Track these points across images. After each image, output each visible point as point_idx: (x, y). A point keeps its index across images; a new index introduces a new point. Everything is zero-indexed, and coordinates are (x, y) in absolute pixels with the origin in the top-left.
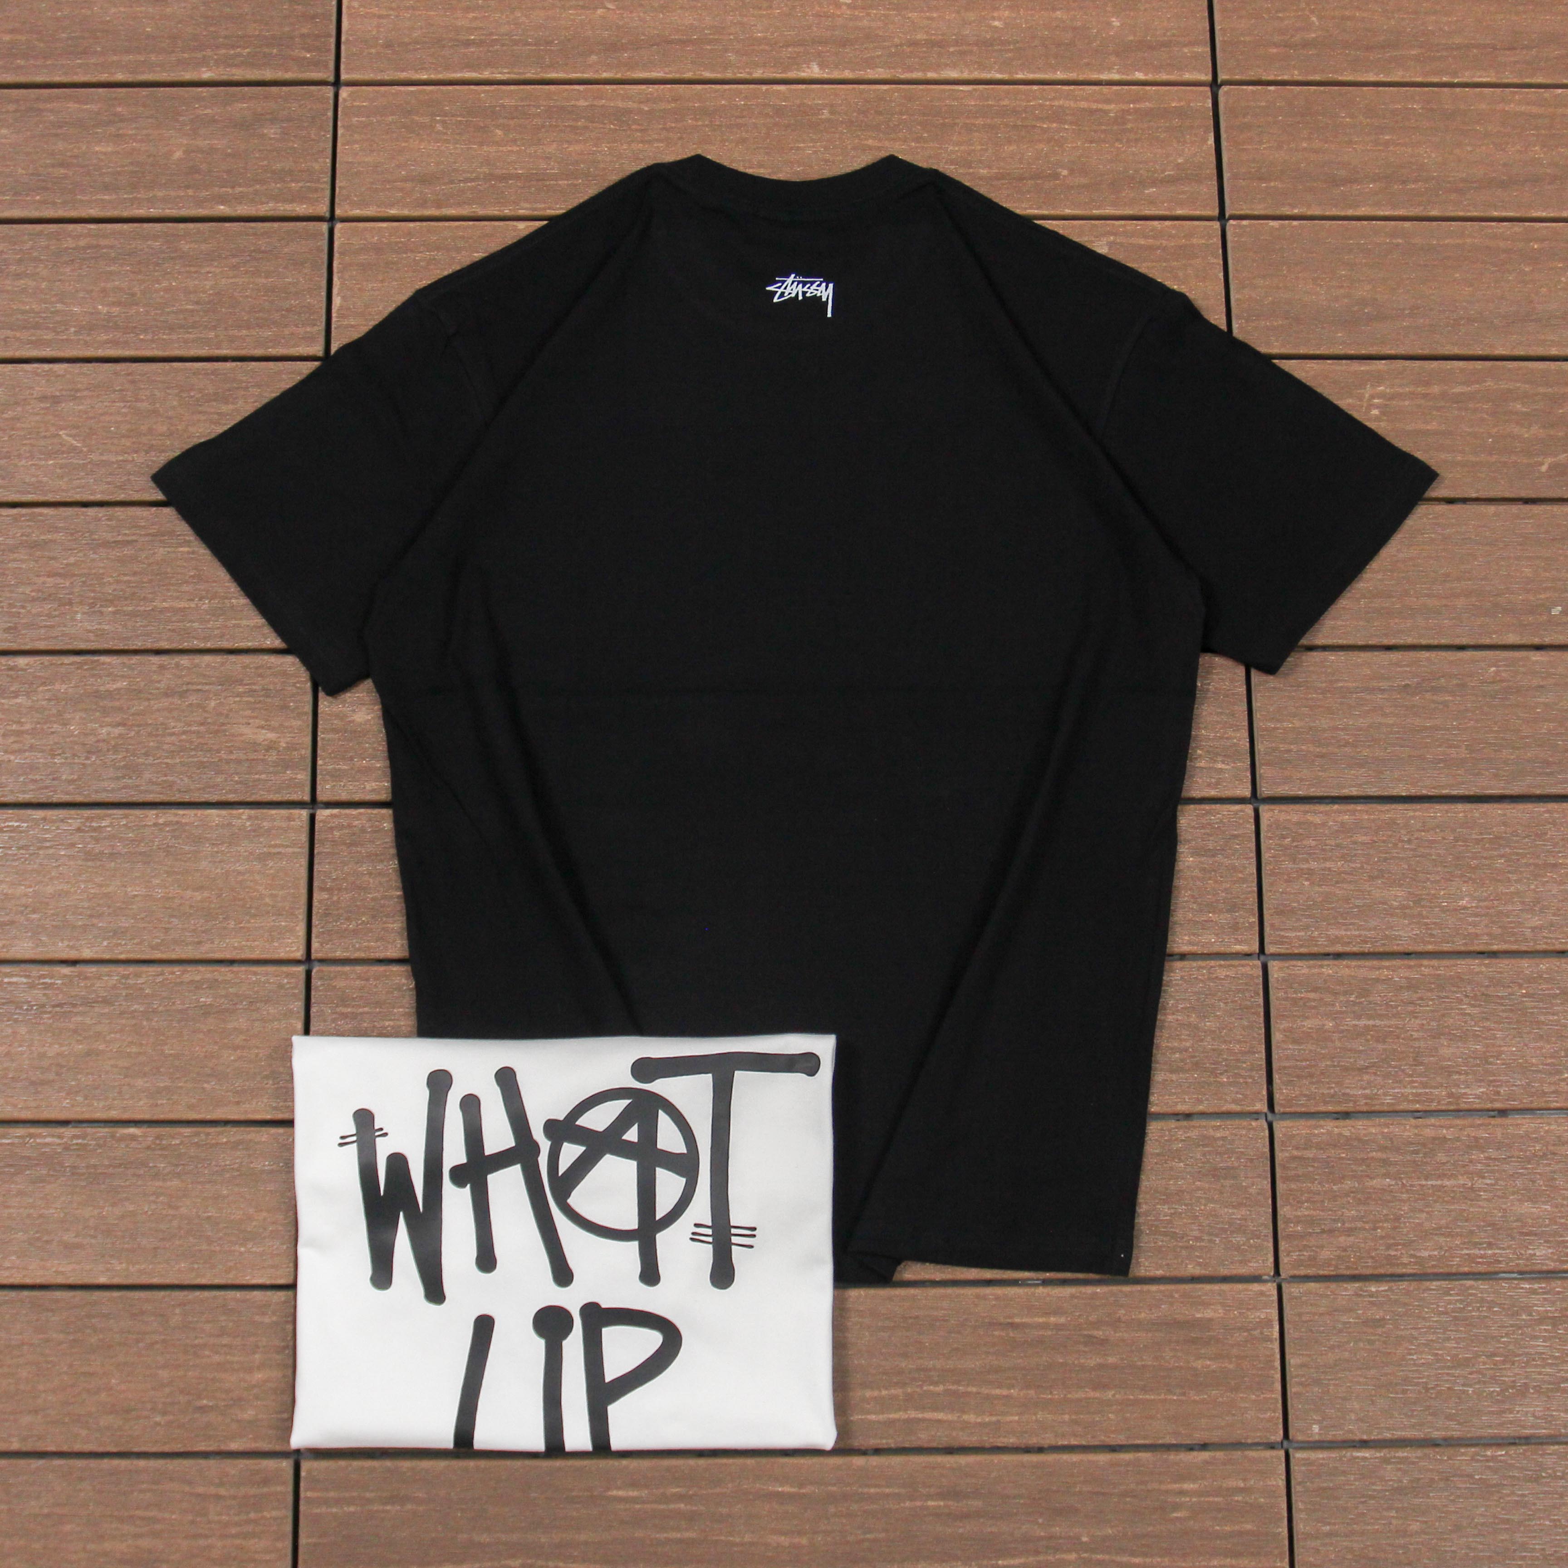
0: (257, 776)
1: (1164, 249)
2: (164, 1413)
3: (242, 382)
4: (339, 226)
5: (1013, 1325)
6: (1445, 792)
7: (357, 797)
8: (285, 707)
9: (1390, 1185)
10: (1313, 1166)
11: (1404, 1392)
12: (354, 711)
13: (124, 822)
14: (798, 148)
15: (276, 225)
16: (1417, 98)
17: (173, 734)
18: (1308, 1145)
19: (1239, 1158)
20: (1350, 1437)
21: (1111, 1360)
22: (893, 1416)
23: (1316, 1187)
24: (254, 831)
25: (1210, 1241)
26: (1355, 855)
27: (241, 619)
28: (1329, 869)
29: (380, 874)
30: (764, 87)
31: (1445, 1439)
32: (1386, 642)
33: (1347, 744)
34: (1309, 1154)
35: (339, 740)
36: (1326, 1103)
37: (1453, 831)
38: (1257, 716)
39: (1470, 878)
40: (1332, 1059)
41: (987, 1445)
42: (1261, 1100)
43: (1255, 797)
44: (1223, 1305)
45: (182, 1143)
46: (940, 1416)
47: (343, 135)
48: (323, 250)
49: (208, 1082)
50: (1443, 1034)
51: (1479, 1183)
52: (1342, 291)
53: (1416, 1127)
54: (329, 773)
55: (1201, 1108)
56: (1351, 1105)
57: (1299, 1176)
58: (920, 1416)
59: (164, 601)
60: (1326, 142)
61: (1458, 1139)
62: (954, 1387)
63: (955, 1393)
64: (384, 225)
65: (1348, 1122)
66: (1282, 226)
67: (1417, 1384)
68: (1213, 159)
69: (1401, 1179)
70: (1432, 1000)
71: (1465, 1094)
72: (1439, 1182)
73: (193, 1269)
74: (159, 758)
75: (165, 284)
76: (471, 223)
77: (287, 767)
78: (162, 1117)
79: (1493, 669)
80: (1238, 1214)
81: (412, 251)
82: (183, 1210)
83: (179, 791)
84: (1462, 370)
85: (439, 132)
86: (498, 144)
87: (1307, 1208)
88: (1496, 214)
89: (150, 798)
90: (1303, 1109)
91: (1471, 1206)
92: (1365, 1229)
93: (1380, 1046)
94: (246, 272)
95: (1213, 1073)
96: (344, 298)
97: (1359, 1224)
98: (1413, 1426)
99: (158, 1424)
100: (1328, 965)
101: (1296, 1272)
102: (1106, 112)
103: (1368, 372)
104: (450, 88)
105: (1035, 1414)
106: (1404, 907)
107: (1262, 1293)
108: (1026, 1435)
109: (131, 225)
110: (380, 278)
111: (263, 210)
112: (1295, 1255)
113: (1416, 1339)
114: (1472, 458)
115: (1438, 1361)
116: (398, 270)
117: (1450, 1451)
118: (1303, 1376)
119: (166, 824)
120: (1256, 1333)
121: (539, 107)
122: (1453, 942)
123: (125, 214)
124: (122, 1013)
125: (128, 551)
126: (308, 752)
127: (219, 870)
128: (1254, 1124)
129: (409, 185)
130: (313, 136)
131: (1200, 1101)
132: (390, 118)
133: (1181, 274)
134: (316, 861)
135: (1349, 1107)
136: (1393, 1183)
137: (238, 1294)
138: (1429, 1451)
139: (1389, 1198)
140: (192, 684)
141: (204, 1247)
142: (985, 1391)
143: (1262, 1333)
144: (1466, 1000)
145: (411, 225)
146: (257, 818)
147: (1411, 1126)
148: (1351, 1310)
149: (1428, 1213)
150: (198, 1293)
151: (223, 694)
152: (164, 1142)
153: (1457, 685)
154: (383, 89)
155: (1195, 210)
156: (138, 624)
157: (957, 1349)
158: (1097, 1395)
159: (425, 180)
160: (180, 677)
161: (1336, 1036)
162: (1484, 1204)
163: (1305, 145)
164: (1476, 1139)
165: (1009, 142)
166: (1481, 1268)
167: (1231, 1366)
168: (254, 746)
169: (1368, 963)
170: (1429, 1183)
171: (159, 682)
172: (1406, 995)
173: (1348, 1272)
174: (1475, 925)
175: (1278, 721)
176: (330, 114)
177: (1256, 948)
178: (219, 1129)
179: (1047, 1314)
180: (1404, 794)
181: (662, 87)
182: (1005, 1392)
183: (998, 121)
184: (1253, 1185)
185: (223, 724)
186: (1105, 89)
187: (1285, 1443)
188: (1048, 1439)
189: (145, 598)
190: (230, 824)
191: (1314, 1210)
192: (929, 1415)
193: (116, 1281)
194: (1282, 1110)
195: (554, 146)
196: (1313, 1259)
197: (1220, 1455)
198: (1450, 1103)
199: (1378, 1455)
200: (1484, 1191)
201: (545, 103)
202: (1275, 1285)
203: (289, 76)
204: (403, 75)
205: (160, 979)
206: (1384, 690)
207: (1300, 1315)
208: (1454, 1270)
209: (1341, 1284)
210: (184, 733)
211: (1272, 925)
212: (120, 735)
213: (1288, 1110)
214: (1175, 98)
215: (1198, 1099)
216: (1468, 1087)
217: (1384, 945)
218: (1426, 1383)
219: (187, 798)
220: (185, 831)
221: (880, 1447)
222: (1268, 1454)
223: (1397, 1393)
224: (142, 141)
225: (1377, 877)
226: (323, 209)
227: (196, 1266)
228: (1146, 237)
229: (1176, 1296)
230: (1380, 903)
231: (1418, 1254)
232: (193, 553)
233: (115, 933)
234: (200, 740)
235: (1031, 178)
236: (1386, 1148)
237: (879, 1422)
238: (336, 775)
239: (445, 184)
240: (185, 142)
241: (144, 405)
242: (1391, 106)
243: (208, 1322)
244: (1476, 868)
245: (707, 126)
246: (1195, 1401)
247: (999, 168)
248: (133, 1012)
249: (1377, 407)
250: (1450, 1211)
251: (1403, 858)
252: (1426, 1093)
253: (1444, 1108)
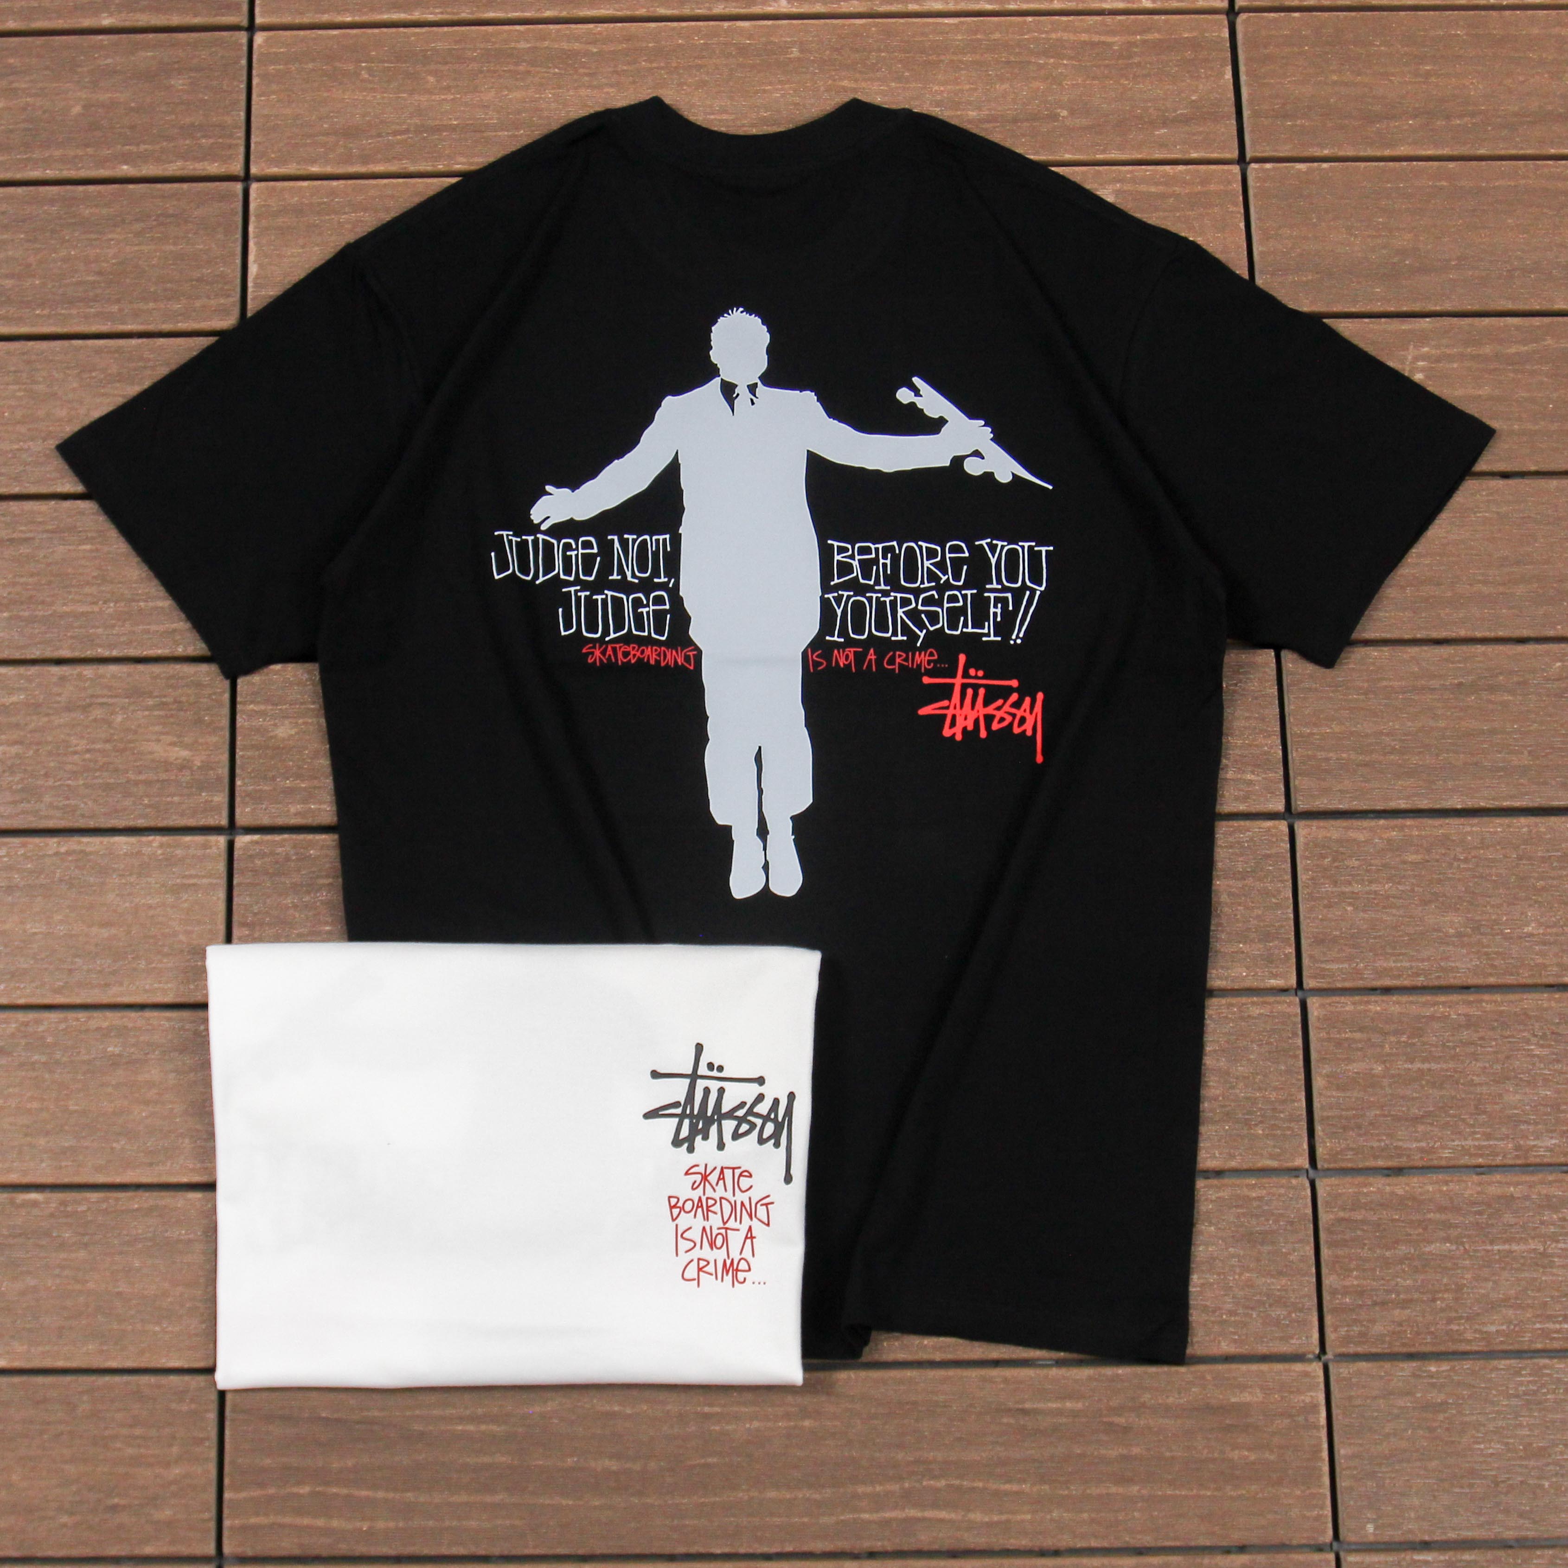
0: (169, 799)
1: (1177, 196)
2: (72, 1514)
3: (149, 360)
4: (254, 187)
5: (1024, 1412)
6: (1506, 804)
7: (280, 821)
8: (199, 721)
9: (1450, 1251)
10: (1363, 1230)
11: (1471, 1486)
12: (275, 725)
13: (21, 852)
14: (765, 91)
15: (185, 186)
16: (1461, 23)
17: (75, 753)
18: (1356, 1206)
19: (1276, 1221)
20: (1410, 1537)
21: (1136, 1450)
22: (888, 1515)
23: (1365, 1253)
24: (167, 859)
25: (1246, 1315)
26: (1404, 877)
27: (149, 624)
28: (1375, 892)
29: (306, 906)
30: (726, 24)
31: (1517, 1540)
32: (1435, 635)
33: (1393, 751)
34: (1358, 1216)
35: (260, 757)
36: (1376, 1157)
37: (1516, 848)
38: (1290, 720)
39: (1536, 902)
40: (1382, 1107)
41: (997, 1548)
42: (1301, 1155)
43: (1289, 813)
44: (1262, 1388)
45: (89, 1209)
46: (943, 1514)
47: (258, 84)
48: (237, 213)
49: (118, 1141)
50: (1508, 1079)
51: (1553, 1248)
52: (1379, 241)
53: (1480, 1184)
54: (249, 795)
55: (1233, 1164)
56: (1405, 1159)
57: (1346, 1241)
58: (919, 1515)
59: (65, 604)
60: (1359, 75)
61: (1527, 1198)
62: (957, 1482)
63: (959, 1488)
64: (305, 184)
65: (1402, 1179)
66: (1309, 169)
67: (1485, 1477)
68: (1231, 95)
69: (1463, 1243)
70: (1495, 1040)
71: (1534, 1146)
72: (1507, 1247)
73: (101, 1352)
74: (60, 780)
75: (63, 253)
76: (401, 180)
77: (201, 789)
78: (66, 1180)
79: (1559, 664)
80: (1278, 1284)
81: (336, 213)
82: (91, 1285)
83: (83, 816)
84: (1518, 328)
85: (363, 81)
86: (430, 92)
87: (1356, 1278)
88: (1553, 151)
89: (51, 824)
90: (1350, 1165)
91: (1544, 1273)
92: (1423, 1301)
93: (1436, 1093)
94: (153, 239)
95: (1247, 1123)
96: (261, 266)
97: (1416, 1296)
98: (1481, 1526)
99: (65, 1525)
100: (1376, 1002)
101: (1344, 1350)
102: (1109, 45)
103: (1410, 331)
104: (376, 31)
105: (1051, 1512)
106: (1460, 935)
107: (1306, 1374)
108: (1040, 1537)
109: (25, 188)
110: (301, 242)
111: (173, 168)
112: (1343, 1331)
113: (1484, 1425)
114: (1530, 426)
115: (1509, 1450)
116: (320, 234)
117: (1525, 1554)
118: (1355, 1468)
119: (68, 853)
120: (1301, 1419)
121: (475, 50)
122: (1518, 975)
123: (19, 176)
124: (21, 1065)
125: (24, 550)
126: (225, 772)
127: (127, 905)
128: (1294, 1181)
129: (332, 139)
130: (225, 87)
131: (1232, 1157)
132: (310, 66)
133: (1196, 225)
134: (235, 893)
135: (1403, 1162)
136: (1454, 1247)
137: (153, 1379)
138: (1501, 1553)
139: (1449, 1265)
140: (98, 696)
141: (115, 1326)
142: (993, 1485)
143: (1306, 1420)
144: (1534, 1040)
145: (335, 183)
146: (169, 846)
147: (1473, 1183)
148: (1408, 1393)
149: (1495, 1282)
150: (107, 1379)
151: (131, 708)
152: (69, 1209)
153: (1519, 683)
154: (302, 33)
155: (1212, 152)
156: (37, 631)
157: (960, 1439)
158: (1121, 1490)
159: (350, 133)
160: (85, 689)
161: (1386, 1082)
162: (1560, 1272)
163: (1335, 78)
164: (1548, 1197)
165: (1002, 79)
166: (1556, 1345)
167: (1272, 1457)
168: (167, 765)
169: (1423, 999)
170: (1496, 1248)
171: (60, 695)
172: (1465, 1035)
173: (1404, 1350)
174: (1542, 954)
175: (1315, 725)
176: (244, 62)
177: (1293, 982)
178: (130, 1194)
179: (1063, 1398)
180: (1459, 807)
181: (612, 25)
182: (1015, 1487)
183: (988, 57)
184: (1294, 1251)
185: (130, 742)
186: (1108, 19)
187: (1335, 1545)
188: (1065, 1541)
189: (43, 602)
190: (139, 853)
191: (1364, 1279)
192: (929, 1514)
193: (17, 1364)
194: (1326, 1166)
195: (493, 93)
196: (1362, 1334)
197: (1261, 1558)
198: (1517, 1157)
199: (1442, 1558)
200: (1559, 1257)
201: (482, 46)
202: (1321, 1364)
203: (197, 21)
204: (325, 18)
205: (63, 1026)
206: (1434, 689)
207: (1350, 1398)
208: (1526, 1348)
209: (1396, 1363)
210: (88, 751)
211: (1311, 957)
212: (16, 754)
213: (1332, 1166)
214: (1186, 27)
215: (1230, 1154)
216: (1537, 1138)
217: (1439, 977)
218: (1495, 1476)
219: (92, 824)
220: (89, 861)
221: (875, 1550)
222: (1317, 1557)
223: (1462, 1487)
224: (36, 95)
225: (1430, 902)
226: (237, 168)
227: (105, 1348)
228: (1156, 184)
229: (1209, 1377)
230: (1435, 930)
231: (1485, 1329)
232: (97, 550)
233: (13, 975)
234: (105, 759)
235: (1027, 120)
236: (1446, 1208)
237: (874, 1522)
238: (257, 798)
239: (372, 137)
240: (84, 96)
241: (41, 388)
242: (1432, 33)
243: (119, 1410)
244: (1543, 889)
245: (662, 68)
246: (1231, 1498)
247: (989, 109)
248: (34, 1063)
249: (1422, 370)
250: (1519, 1280)
251: (1459, 880)
252: (1490, 1146)
253: (1510, 1162)
